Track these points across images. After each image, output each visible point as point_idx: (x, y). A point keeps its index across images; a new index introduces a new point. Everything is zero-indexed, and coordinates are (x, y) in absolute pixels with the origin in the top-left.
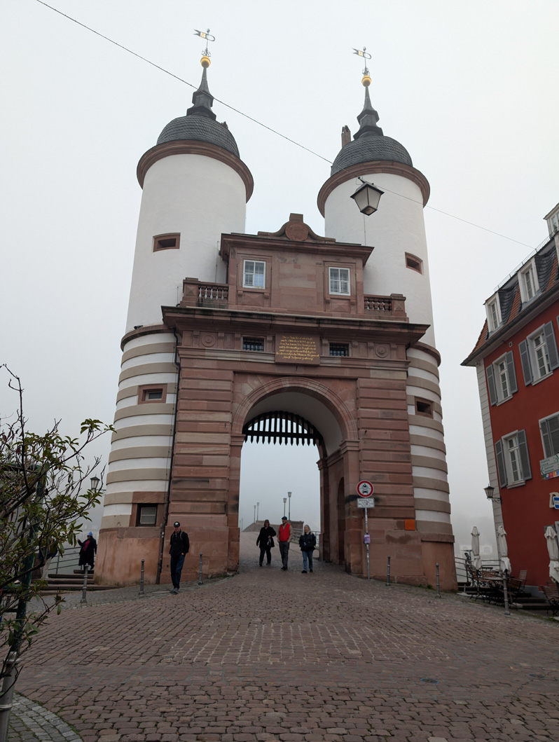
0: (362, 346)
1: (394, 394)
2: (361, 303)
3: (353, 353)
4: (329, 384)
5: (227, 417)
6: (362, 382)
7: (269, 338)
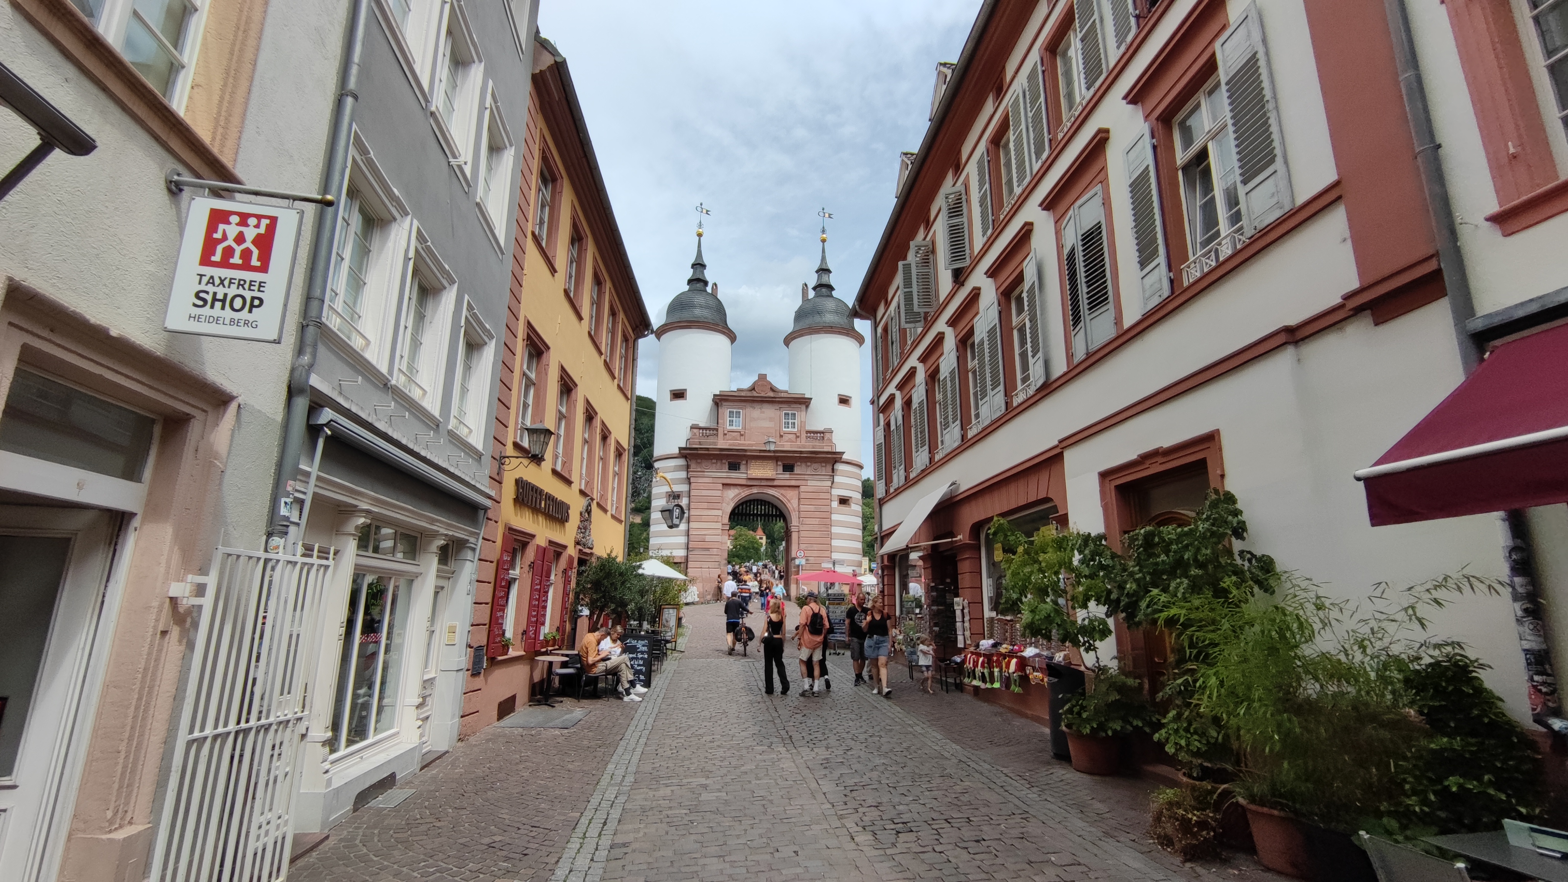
0: (803, 465)
1: (822, 496)
2: (804, 435)
3: (797, 470)
4: (783, 491)
5: (719, 513)
6: (802, 488)
7: (744, 462)
